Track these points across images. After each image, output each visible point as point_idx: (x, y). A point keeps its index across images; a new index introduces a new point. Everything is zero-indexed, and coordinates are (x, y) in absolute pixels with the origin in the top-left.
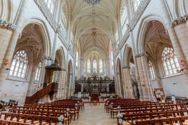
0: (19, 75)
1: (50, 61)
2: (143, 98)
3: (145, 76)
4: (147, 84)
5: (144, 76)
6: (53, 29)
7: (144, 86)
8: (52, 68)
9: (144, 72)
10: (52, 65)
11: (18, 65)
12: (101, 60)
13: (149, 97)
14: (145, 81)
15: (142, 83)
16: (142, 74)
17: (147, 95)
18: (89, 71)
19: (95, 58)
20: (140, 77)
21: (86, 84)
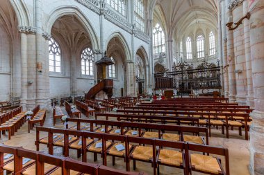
0: (87, 73)
1: (100, 55)
2: (234, 97)
3: (246, 51)
4: (247, 67)
5: (243, 50)
6: (94, 11)
7: (240, 72)
8: (103, 63)
9: (246, 41)
10: (103, 59)
11: (87, 64)
12: (211, 34)
13: (249, 95)
14: (243, 63)
15: (237, 68)
16: (239, 48)
17: (245, 91)
18: (189, 57)
19: (199, 32)
20: (236, 54)
21: (186, 76)
